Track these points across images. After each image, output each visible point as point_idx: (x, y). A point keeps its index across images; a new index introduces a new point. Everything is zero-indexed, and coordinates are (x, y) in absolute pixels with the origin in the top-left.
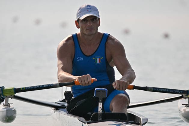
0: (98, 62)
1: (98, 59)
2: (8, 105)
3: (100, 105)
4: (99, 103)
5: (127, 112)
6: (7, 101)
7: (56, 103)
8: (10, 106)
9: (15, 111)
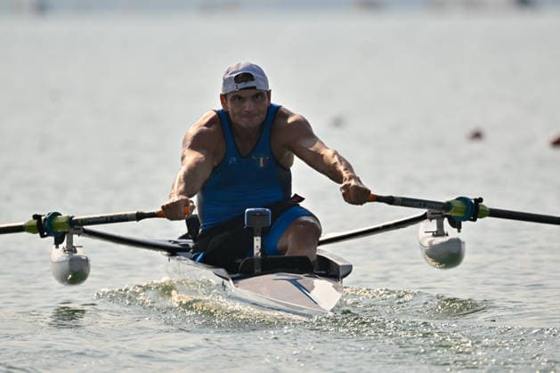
0: (262, 165)
1: (261, 159)
2: (71, 249)
3: (257, 242)
4: (255, 238)
5: (318, 253)
6: (70, 242)
7: (170, 241)
8: (76, 252)
9: (87, 261)
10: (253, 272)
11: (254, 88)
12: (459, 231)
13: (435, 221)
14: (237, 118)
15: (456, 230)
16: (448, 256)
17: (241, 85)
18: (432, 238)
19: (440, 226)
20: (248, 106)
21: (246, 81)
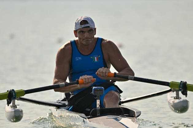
3: (98, 102)
4: (97, 100)
6: (14, 103)
7: (57, 102)
8: (16, 107)
9: (22, 111)
10: (96, 115)
11: (89, 27)
12: (186, 97)
13: (175, 92)
14: (81, 40)
15: (185, 96)
16: (182, 108)
17: (83, 26)
18: (174, 100)
19: (178, 94)
20: (86, 35)
21: (85, 24)
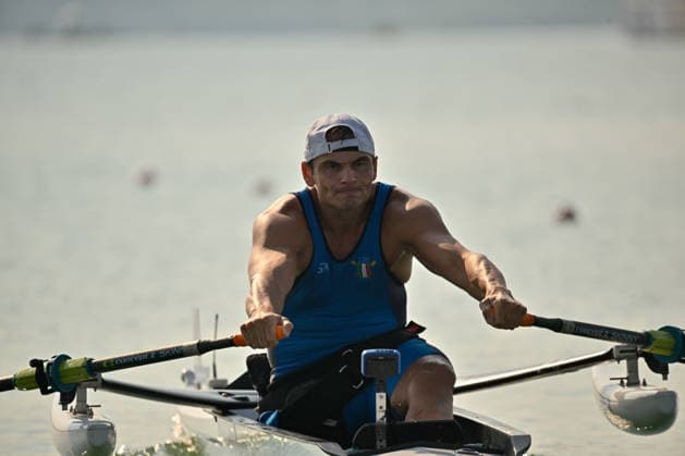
0: (365, 275)
1: (364, 265)
2: (85, 411)
6: (83, 400)
7: (220, 393)
8: (91, 414)
9: (112, 428)
11: (356, 149)
12: (665, 378)
13: (624, 363)
14: (329, 194)
15: (660, 376)
17: (336, 145)
18: (621, 389)
19: (633, 370)
20: (346, 175)
21: (343, 139)
